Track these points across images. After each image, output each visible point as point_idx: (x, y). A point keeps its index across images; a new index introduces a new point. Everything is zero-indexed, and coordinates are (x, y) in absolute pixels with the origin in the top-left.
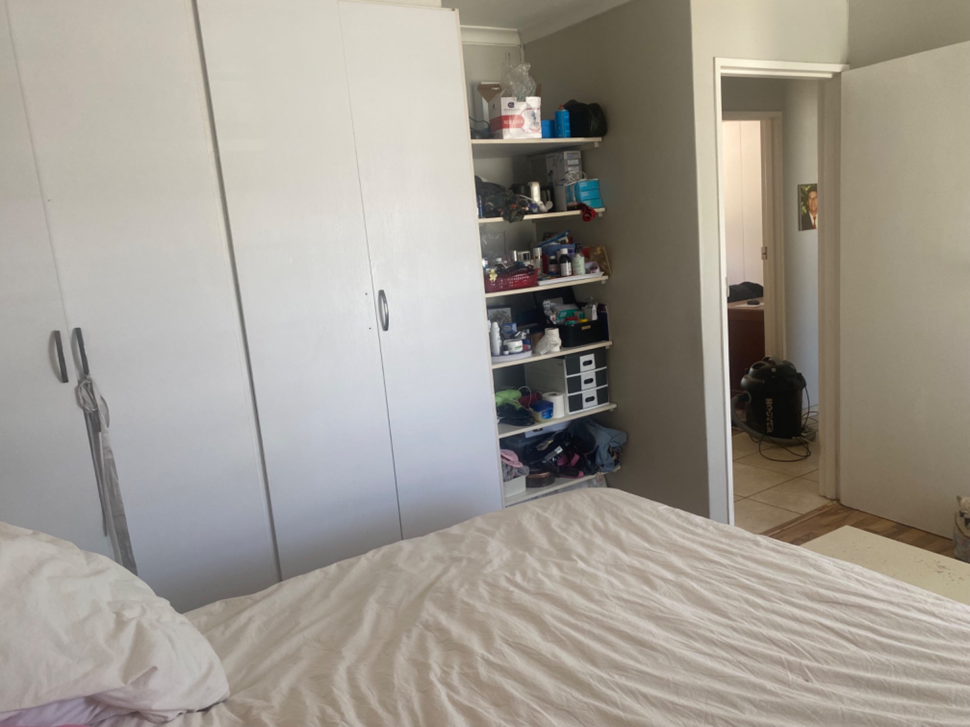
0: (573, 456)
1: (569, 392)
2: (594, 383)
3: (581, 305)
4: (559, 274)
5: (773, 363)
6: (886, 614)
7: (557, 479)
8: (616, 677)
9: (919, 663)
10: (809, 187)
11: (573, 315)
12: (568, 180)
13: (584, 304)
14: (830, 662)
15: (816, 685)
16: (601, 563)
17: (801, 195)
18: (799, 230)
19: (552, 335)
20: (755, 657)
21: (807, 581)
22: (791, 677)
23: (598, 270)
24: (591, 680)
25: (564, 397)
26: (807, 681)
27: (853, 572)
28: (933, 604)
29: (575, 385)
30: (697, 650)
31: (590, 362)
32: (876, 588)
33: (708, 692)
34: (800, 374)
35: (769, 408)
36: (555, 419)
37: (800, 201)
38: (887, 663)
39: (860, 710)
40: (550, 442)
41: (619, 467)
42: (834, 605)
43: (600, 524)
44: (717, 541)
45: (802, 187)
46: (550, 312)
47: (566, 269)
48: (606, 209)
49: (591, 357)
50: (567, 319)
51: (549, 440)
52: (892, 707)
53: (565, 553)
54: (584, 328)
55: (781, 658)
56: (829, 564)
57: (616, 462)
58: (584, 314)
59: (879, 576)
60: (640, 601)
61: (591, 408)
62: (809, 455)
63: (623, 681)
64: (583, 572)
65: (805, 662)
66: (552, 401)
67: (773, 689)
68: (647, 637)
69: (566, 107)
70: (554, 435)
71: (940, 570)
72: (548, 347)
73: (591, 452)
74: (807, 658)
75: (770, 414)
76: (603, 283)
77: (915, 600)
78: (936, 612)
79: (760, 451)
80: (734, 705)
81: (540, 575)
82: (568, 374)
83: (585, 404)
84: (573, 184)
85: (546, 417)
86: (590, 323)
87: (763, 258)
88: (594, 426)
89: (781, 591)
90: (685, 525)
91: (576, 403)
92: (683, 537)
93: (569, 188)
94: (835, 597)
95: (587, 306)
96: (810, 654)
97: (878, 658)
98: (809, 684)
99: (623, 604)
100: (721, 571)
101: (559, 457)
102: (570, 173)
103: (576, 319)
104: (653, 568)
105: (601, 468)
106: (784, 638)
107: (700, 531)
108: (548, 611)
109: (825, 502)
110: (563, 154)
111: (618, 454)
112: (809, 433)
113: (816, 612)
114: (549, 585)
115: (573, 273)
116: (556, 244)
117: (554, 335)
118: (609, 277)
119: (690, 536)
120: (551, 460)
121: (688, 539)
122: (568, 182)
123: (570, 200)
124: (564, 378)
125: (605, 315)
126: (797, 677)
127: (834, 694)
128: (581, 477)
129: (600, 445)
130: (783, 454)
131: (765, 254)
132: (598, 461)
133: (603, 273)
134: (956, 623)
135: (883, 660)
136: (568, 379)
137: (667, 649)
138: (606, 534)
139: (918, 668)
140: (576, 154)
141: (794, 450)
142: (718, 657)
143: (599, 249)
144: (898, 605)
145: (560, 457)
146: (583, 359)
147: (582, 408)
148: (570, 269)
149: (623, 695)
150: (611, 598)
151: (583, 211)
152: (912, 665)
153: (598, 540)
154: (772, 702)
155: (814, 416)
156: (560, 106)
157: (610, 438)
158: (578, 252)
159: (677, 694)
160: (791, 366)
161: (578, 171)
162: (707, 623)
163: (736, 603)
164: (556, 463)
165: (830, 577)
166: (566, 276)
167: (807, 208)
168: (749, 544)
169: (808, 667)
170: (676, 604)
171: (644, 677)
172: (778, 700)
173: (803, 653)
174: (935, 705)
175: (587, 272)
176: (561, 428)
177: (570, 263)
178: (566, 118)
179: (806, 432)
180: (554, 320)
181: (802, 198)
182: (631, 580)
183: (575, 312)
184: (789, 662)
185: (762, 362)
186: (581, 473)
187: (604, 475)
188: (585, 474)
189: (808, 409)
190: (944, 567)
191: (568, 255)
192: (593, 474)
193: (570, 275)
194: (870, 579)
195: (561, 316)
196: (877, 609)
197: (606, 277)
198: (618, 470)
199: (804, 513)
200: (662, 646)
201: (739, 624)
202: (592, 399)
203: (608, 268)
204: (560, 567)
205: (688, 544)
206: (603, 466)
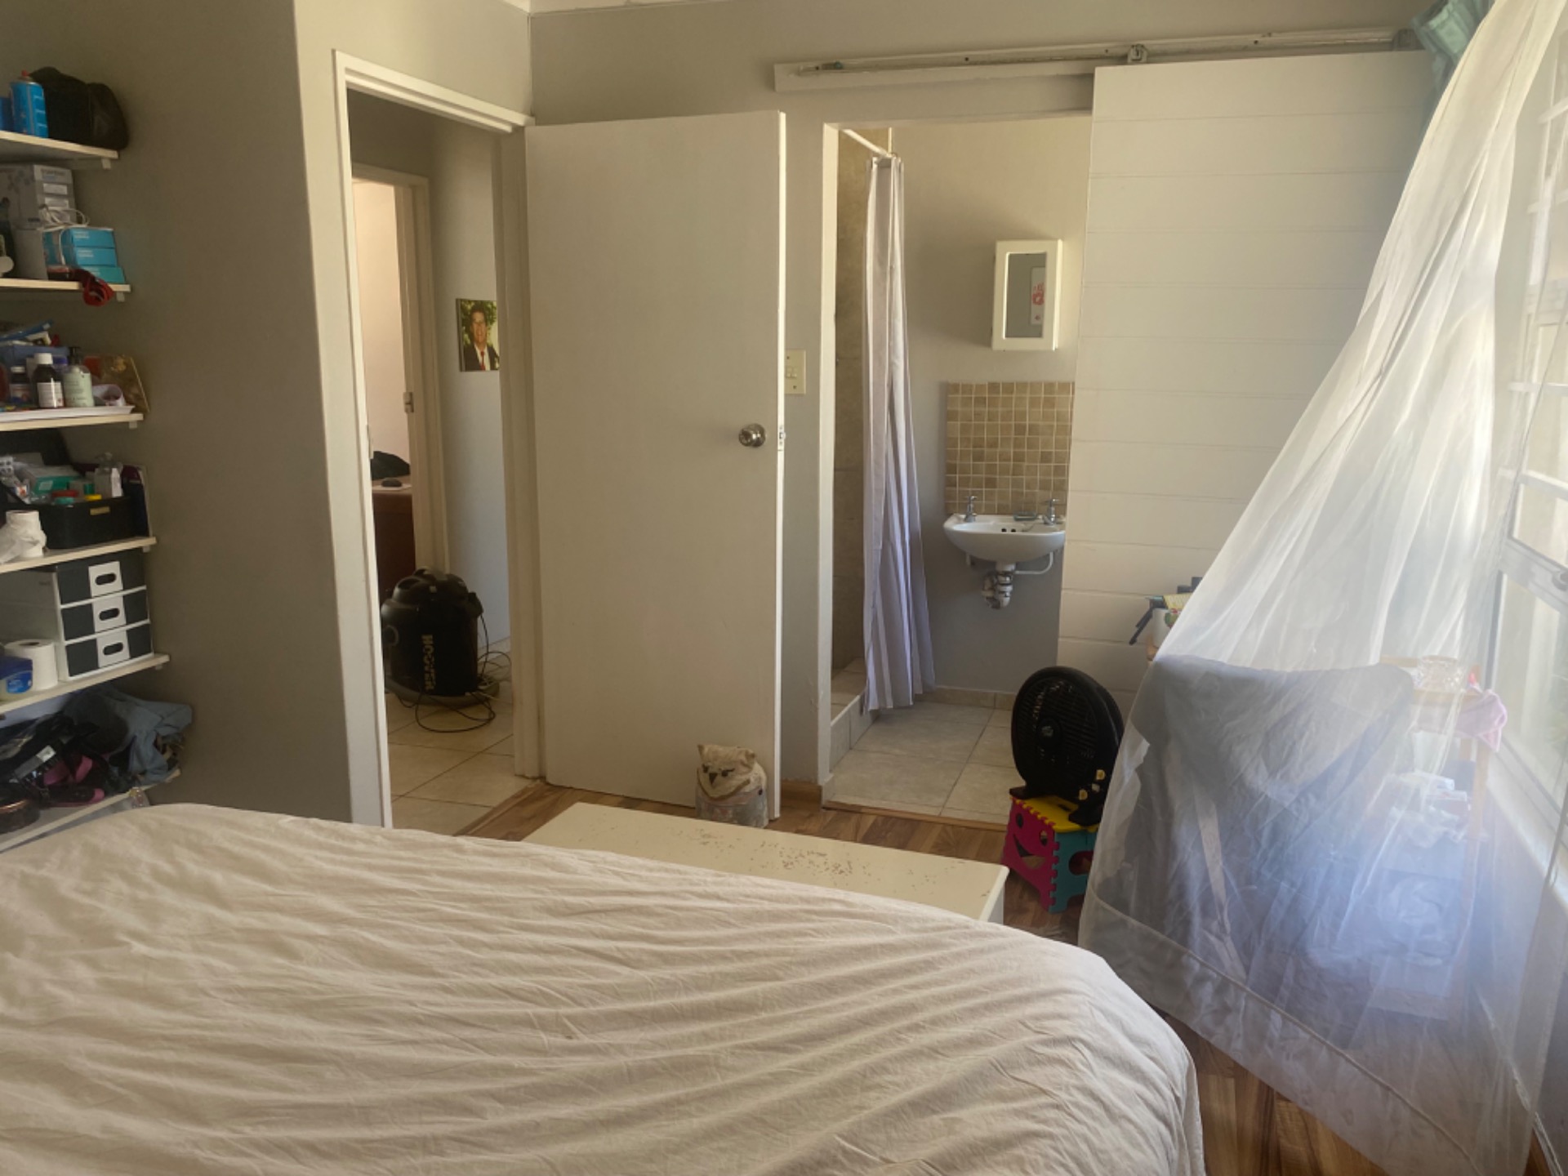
0: (79, 763)
1: (67, 639)
2: (121, 618)
3: (84, 470)
4: (34, 402)
5: (431, 579)
6: (660, 910)
7: (43, 812)
8: (248, 1130)
9: (713, 969)
10: (473, 304)
11: (68, 487)
12: (47, 222)
13: (92, 467)
14: (598, 1001)
15: (586, 1040)
16: (182, 937)
17: (462, 316)
18: (461, 370)
19: (25, 523)
20: (486, 1025)
21: (545, 889)
22: (545, 1039)
23: (121, 402)
24: (197, 1152)
25: (55, 647)
26: (570, 1038)
27: (605, 862)
28: (715, 883)
29: (80, 622)
30: (390, 1040)
31: (110, 578)
32: (641, 879)
33: (422, 1102)
34: (473, 595)
35: (428, 650)
36: (39, 693)
37: (461, 324)
38: (673, 979)
39: (649, 1057)
40: (25, 740)
41: (176, 773)
42: (590, 916)
43: (167, 868)
44: (393, 858)
45: (463, 303)
46: (16, 479)
47: (51, 393)
48: (132, 288)
49: (114, 568)
50: (54, 494)
51: (22, 737)
52: (689, 1040)
53: (99, 935)
54: (94, 512)
55: (527, 1014)
56: (573, 858)
57: (172, 764)
58: (92, 486)
59: (640, 861)
60: (271, 984)
61: (115, 667)
62: (494, 717)
63: (263, 1133)
64: (147, 961)
65: (563, 1010)
66: (29, 657)
67: (523, 1065)
68: (294, 1043)
69: (36, 76)
70: (32, 727)
71: (706, 840)
72: (14, 548)
73: (121, 749)
74: (564, 1004)
75: (429, 659)
76: (132, 426)
77: (692, 884)
78: (721, 893)
79: (418, 720)
80: (468, 1110)
81: (49, 988)
82: (62, 603)
83: (102, 659)
84: (60, 231)
85: (16, 689)
86: (108, 501)
87: (407, 411)
88: (122, 700)
89: (511, 913)
90: (333, 841)
91: (81, 659)
92: (333, 862)
93: (48, 237)
94: (590, 903)
95: (97, 470)
96: (566, 995)
97: (661, 976)
98: (574, 1042)
99: (240, 997)
100: (408, 903)
101: (47, 769)
102: (50, 208)
103: (75, 494)
104: (286, 922)
105: (141, 779)
106: (527, 984)
107: (360, 847)
108: (76, 1049)
109: (525, 783)
110: (32, 170)
111: (173, 748)
112: (489, 685)
113: (565, 932)
114: (73, 1002)
115: (67, 403)
116: (24, 343)
117: (29, 525)
118: (144, 417)
119: (345, 858)
120: (30, 775)
121: (342, 863)
122: (47, 225)
123: (52, 259)
124: (54, 610)
125: (140, 487)
126: (555, 1036)
127: (610, 1045)
128: (98, 801)
129: (137, 734)
130: (453, 720)
131: (410, 404)
132: (135, 764)
133: (132, 407)
134: (746, 902)
135: (668, 977)
136: (63, 611)
137: (337, 1053)
138: (181, 884)
139: (712, 975)
140: (62, 174)
141: (470, 712)
142: (429, 1042)
143: (121, 361)
144: (673, 895)
145: (50, 767)
146: (95, 572)
147: (95, 666)
148: (60, 396)
149: (268, 1159)
150: (212, 993)
151: (84, 285)
152: (704, 973)
153: (168, 897)
154: (526, 1086)
155: (494, 659)
156: (24, 73)
157: (159, 719)
158: (77, 363)
159: (368, 1124)
160: (460, 583)
161: (67, 208)
162: (402, 992)
163: (443, 949)
164: (40, 780)
165: (577, 877)
166: (53, 408)
167: (471, 336)
168: (446, 851)
169: (569, 1017)
170: (340, 973)
171: (302, 1113)
172: (535, 1079)
173: (557, 998)
174: (740, 1020)
175: (98, 403)
176: (50, 711)
177: (59, 384)
178: (37, 100)
179: (485, 684)
180: (26, 497)
181: (463, 320)
182: (247, 952)
183: (72, 482)
184: (539, 1017)
185: (412, 577)
186: (99, 793)
187: (146, 791)
188: (107, 794)
189: (485, 649)
190: (709, 836)
191: (53, 367)
192: (124, 792)
193: (59, 407)
194: (630, 867)
195: (40, 488)
196: (647, 907)
197: (138, 417)
198: (175, 779)
199: (495, 805)
200: (326, 1050)
201: (453, 980)
202: (117, 648)
203: (143, 399)
204: (92, 963)
205: (343, 871)
206: (143, 773)
